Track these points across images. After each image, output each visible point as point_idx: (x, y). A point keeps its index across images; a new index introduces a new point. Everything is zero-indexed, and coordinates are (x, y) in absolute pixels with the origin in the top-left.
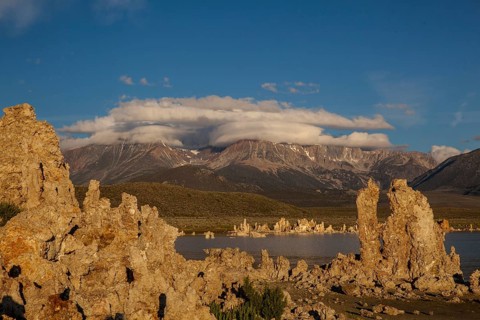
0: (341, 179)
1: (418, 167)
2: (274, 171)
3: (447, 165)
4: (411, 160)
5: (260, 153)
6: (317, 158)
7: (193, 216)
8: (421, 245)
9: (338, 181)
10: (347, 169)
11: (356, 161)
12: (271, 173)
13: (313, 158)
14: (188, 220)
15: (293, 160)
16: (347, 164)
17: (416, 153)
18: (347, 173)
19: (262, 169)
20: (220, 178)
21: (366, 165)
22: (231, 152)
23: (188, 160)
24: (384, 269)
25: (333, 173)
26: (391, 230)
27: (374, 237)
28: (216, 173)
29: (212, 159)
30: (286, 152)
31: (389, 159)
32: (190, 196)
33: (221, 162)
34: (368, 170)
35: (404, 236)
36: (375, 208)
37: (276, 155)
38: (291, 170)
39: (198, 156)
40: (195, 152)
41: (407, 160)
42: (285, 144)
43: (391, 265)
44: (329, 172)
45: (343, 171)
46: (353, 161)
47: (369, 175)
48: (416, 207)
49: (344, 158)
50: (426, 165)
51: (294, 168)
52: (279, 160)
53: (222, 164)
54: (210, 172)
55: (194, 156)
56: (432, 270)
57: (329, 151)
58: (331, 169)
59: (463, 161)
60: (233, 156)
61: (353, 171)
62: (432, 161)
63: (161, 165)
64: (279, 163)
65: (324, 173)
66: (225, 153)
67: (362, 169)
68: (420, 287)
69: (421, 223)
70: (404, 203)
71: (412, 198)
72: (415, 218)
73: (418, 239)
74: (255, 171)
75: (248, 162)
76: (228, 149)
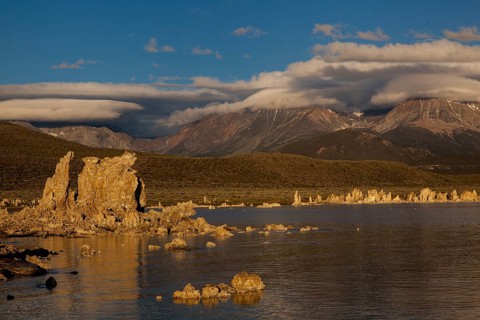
2: (449, 133)
5: (432, 113)
12: (446, 136)
15: (471, 119)
19: (434, 132)
20: (385, 142)
22: (398, 112)
23: (350, 123)
28: (380, 137)
29: (377, 122)
30: (463, 111)
33: (388, 124)
37: (452, 114)
38: (469, 131)
39: (362, 118)
40: (359, 115)
51: (473, 128)
52: (455, 120)
53: (389, 127)
54: (372, 136)
55: (357, 118)
60: (401, 117)
63: (320, 129)
64: (455, 124)
66: (391, 114)
74: (427, 133)
75: (418, 124)
76: (395, 109)
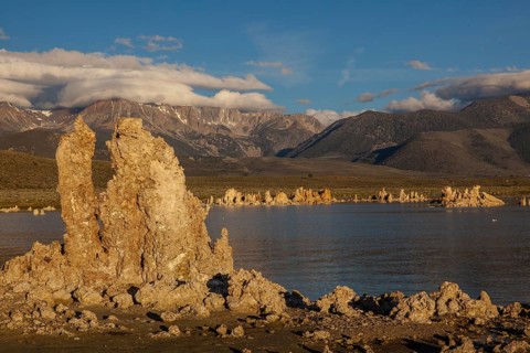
0: (216, 145)
1: (303, 132)
3: (335, 128)
4: (295, 123)
5: (123, 115)
6: (189, 121)
7: (40, 188)
8: (162, 227)
9: (213, 147)
10: (224, 133)
11: (234, 124)
13: (185, 121)
14: (32, 192)
15: (162, 123)
16: (223, 127)
17: (300, 115)
18: (225, 137)
21: (245, 129)
22: (90, 113)
23: (38, 123)
24: (103, 269)
25: (209, 139)
26: (113, 203)
27: (87, 215)
29: (67, 122)
30: (154, 114)
31: (270, 122)
32: (36, 164)
34: (247, 135)
35: (134, 212)
36: (88, 165)
37: (143, 117)
39: (51, 118)
40: (47, 114)
41: (291, 123)
42: (153, 104)
43: (114, 261)
44: (204, 137)
45: (219, 135)
46: (230, 124)
47: (249, 139)
48: (154, 164)
49: (220, 121)
50: (312, 129)
52: (146, 123)
55: (45, 119)
56: (178, 269)
57: (203, 113)
58: (205, 134)
59: (351, 125)
60: (92, 118)
61: (231, 135)
62: (317, 124)
63: (6, 129)
65: (198, 138)
67: (240, 133)
68: (144, 301)
69: (161, 191)
70: (135, 157)
71: (148, 150)
72: (151, 182)
73: (157, 218)
75: (109, 126)
76: (86, 110)
